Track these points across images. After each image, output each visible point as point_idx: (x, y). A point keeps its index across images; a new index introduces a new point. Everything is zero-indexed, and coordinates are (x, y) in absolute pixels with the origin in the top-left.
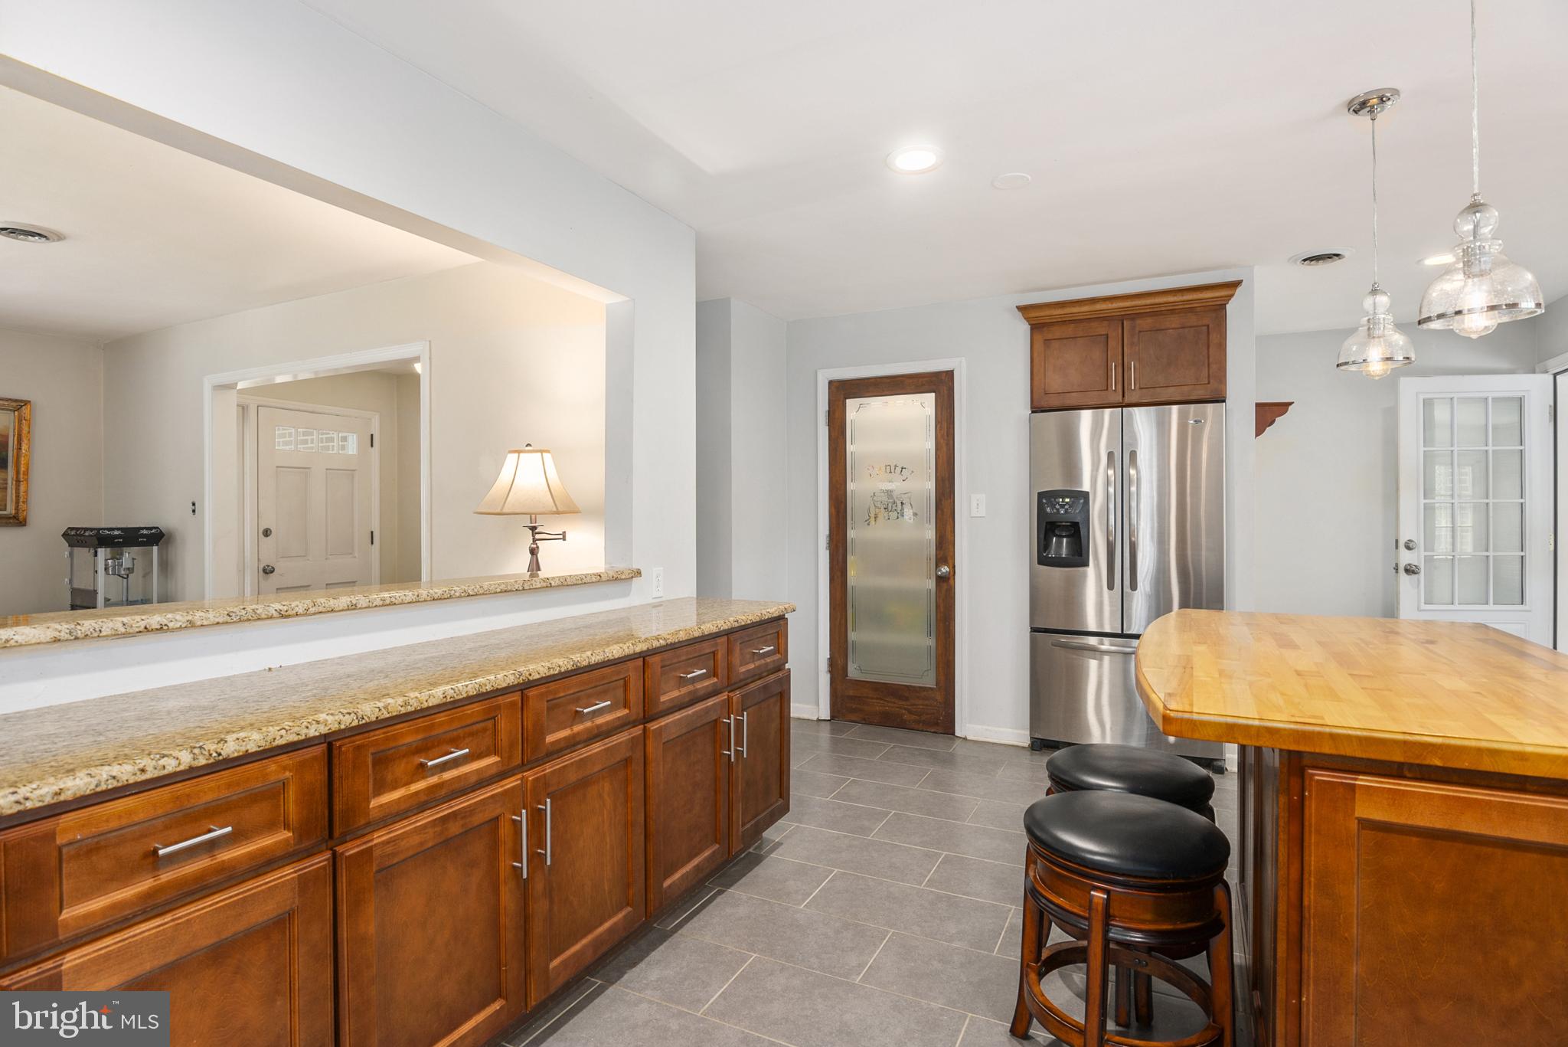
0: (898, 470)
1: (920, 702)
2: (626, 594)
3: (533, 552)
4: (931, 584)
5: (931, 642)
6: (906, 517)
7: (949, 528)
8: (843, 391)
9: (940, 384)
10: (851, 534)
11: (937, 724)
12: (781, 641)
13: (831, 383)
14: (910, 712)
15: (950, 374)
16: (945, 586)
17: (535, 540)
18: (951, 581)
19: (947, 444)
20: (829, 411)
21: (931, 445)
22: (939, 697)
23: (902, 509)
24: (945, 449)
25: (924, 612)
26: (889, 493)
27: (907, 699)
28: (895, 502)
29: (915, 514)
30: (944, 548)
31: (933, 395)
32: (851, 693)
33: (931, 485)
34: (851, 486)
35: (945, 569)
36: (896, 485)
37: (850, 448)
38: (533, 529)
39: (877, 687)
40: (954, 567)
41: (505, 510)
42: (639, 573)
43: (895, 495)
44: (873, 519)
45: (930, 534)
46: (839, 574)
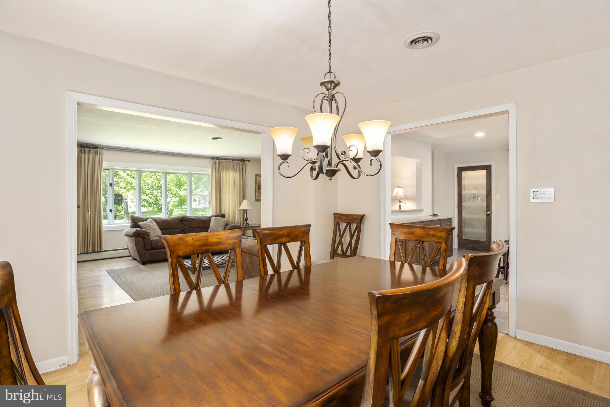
0: (476, 188)
1: (483, 245)
2: (421, 214)
3: (400, 206)
4: (485, 217)
5: (485, 231)
6: (479, 200)
7: (490, 203)
8: (461, 170)
9: (488, 168)
10: (463, 204)
11: (487, 250)
12: (451, 223)
13: (458, 168)
14: (479, 247)
15: (490, 166)
16: (489, 216)
17: (400, 204)
18: (491, 215)
19: (490, 183)
20: (458, 175)
21: (485, 182)
22: (487, 243)
23: (477, 198)
24: (489, 183)
25: (484, 223)
26: (474, 194)
27: (478, 244)
28: (475, 196)
29: (481, 199)
30: (489, 207)
31: (486, 170)
32: (463, 242)
33: (485, 192)
34: (463, 192)
35: (489, 212)
36: (475, 192)
37: (463, 183)
38: (400, 202)
39: (470, 241)
40: (491, 212)
41: (397, 198)
42: (423, 210)
43: (475, 194)
44: (469, 200)
45: (485, 204)
46: (460, 213)
